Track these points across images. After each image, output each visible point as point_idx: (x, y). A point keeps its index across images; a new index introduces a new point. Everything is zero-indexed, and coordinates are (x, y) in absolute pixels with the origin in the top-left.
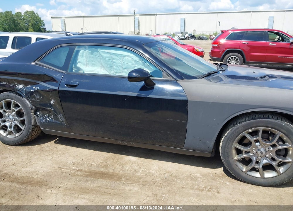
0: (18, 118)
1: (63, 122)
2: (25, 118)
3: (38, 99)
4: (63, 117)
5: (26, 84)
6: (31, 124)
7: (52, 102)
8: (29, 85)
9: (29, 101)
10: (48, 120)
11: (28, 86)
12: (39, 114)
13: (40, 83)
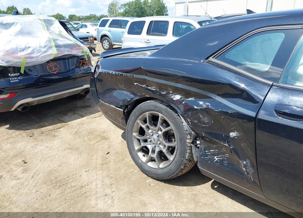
0: (166, 142)
1: (248, 173)
2: (176, 145)
3: (204, 123)
4: (252, 166)
5: (187, 94)
6: (184, 157)
7: (233, 134)
8: (192, 97)
9: (188, 123)
10: (216, 159)
11: (190, 99)
12: (199, 144)
13: (214, 98)
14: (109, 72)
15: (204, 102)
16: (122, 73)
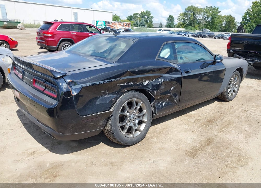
1: (176, 101)
7: (172, 88)
8: (154, 80)
10: (164, 104)
13: (164, 75)
14: (96, 83)
15: (161, 79)
16: (111, 80)
